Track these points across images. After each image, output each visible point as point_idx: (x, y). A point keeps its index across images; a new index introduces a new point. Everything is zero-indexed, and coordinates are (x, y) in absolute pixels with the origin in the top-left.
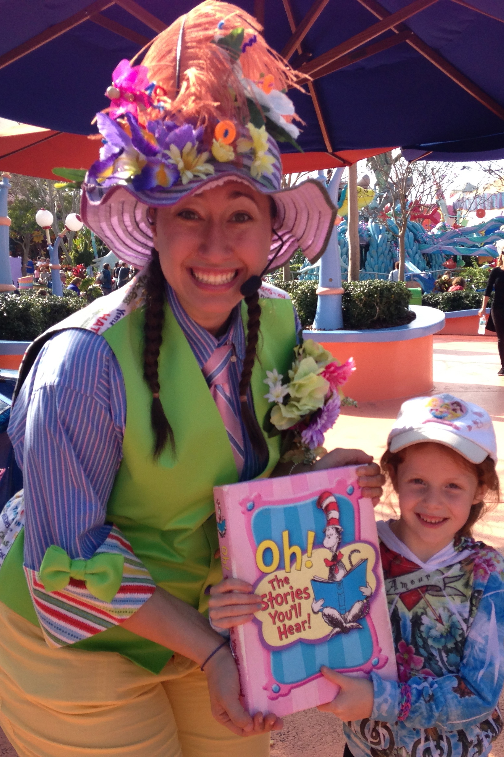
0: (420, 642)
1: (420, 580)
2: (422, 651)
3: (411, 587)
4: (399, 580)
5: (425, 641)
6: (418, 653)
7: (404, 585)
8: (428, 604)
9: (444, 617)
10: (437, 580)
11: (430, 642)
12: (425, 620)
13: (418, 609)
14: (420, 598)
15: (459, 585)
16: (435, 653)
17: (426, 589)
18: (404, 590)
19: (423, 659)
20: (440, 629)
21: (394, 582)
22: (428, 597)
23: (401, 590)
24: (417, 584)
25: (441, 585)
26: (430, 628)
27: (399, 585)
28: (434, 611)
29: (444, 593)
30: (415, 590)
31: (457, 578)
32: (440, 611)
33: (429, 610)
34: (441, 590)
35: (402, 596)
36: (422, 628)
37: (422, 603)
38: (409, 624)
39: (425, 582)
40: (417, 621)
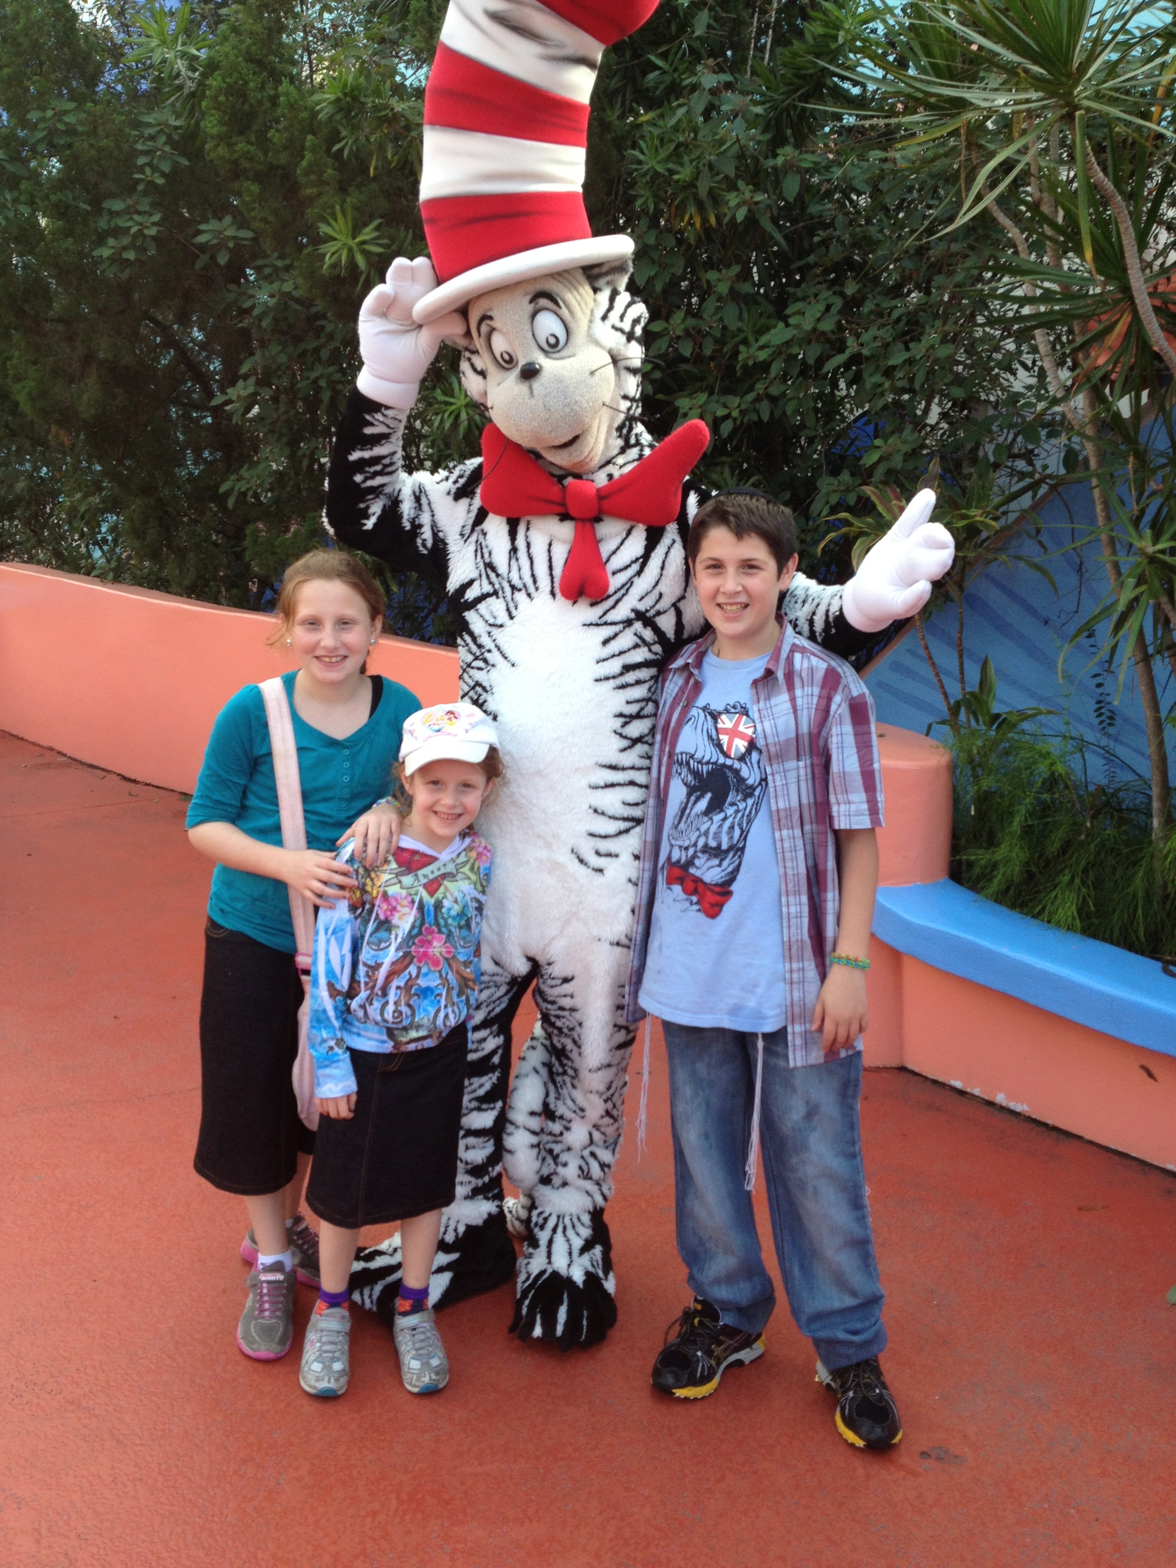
0: (442, 922)
1: (439, 869)
2: (444, 930)
3: (431, 877)
4: (421, 873)
5: (446, 921)
6: (440, 932)
7: (425, 876)
8: (447, 889)
9: (459, 900)
10: (451, 868)
11: (450, 921)
12: (446, 903)
13: (439, 895)
14: (440, 885)
15: (466, 869)
16: (453, 930)
17: (444, 876)
18: (425, 881)
19: (444, 936)
20: (456, 909)
21: (416, 875)
22: (446, 883)
23: (424, 881)
24: (437, 874)
25: (454, 871)
26: (450, 910)
27: (421, 878)
28: (451, 894)
29: (458, 878)
30: (436, 878)
31: (465, 864)
32: (456, 894)
33: (448, 894)
34: (455, 876)
35: (426, 886)
36: (444, 910)
37: (442, 889)
38: (432, 909)
39: (443, 871)
40: (438, 906)
